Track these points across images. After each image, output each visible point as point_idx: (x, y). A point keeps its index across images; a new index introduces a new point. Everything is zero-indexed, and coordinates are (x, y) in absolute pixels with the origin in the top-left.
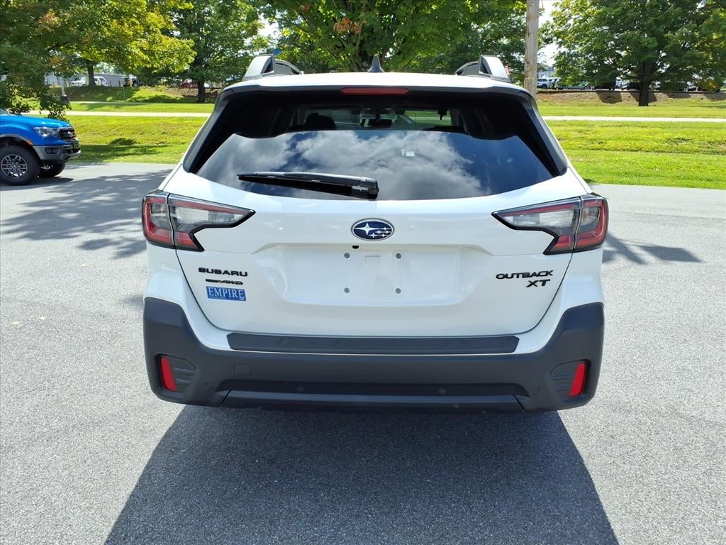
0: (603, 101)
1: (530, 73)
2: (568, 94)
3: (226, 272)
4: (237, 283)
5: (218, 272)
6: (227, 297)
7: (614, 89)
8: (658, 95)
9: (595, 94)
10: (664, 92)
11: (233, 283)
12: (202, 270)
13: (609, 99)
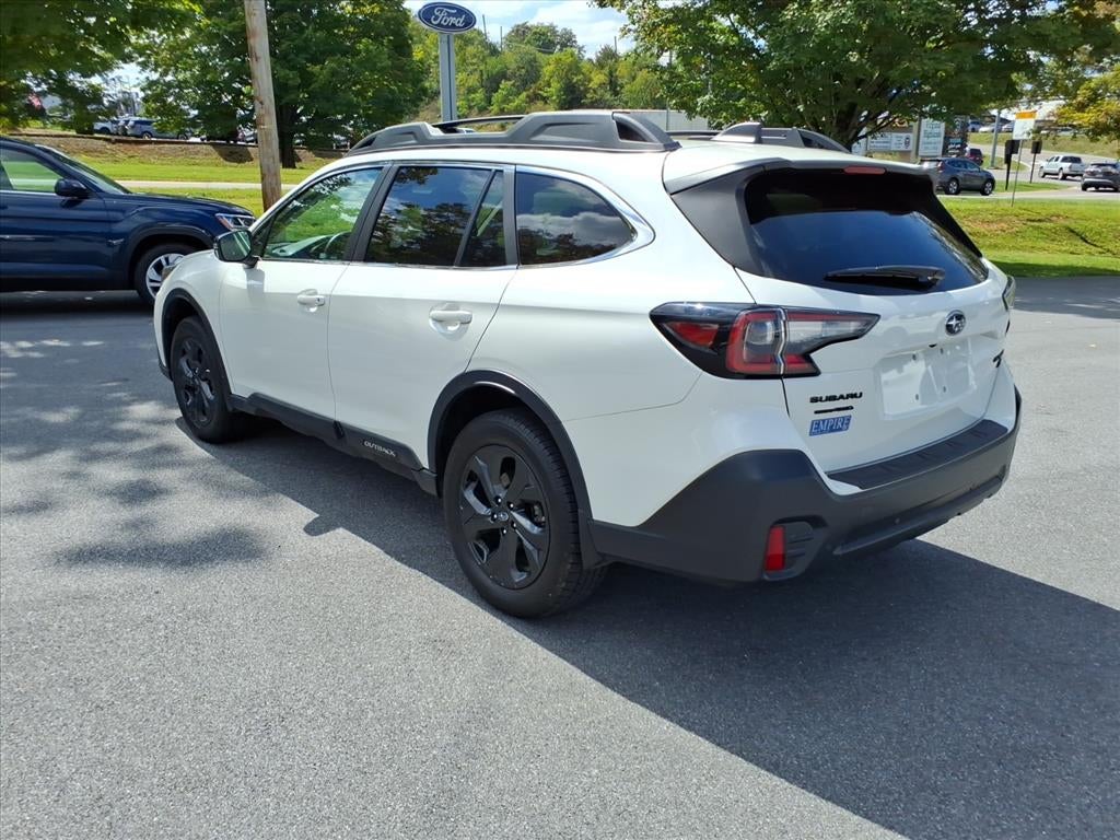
0: (226, 160)
1: (267, 119)
2: (167, 146)
3: (842, 397)
4: (847, 408)
5: (832, 398)
6: (832, 430)
7: (235, 142)
8: (301, 153)
9: (210, 148)
10: (310, 149)
11: (831, 411)
12: (814, 400)
13: (234, 156)
